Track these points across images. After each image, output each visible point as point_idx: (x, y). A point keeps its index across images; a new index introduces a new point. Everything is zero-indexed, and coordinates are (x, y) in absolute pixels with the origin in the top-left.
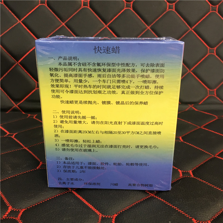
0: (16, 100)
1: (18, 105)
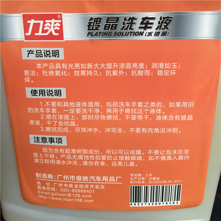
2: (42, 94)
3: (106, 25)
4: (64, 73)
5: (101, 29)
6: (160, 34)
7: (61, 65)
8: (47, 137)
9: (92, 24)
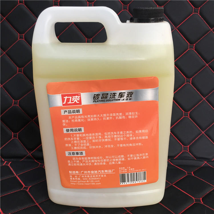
2: (72, 131)
3: (102, 97)
4: (82, 120)
5: (100, 99)
6: (128, 99)
7: (81, 117)
8: (75, 152)
9: (95, 97)
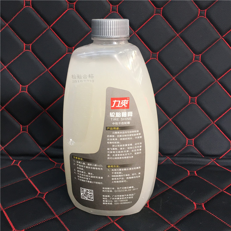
0: (43, 146)
1: (44, 150)
